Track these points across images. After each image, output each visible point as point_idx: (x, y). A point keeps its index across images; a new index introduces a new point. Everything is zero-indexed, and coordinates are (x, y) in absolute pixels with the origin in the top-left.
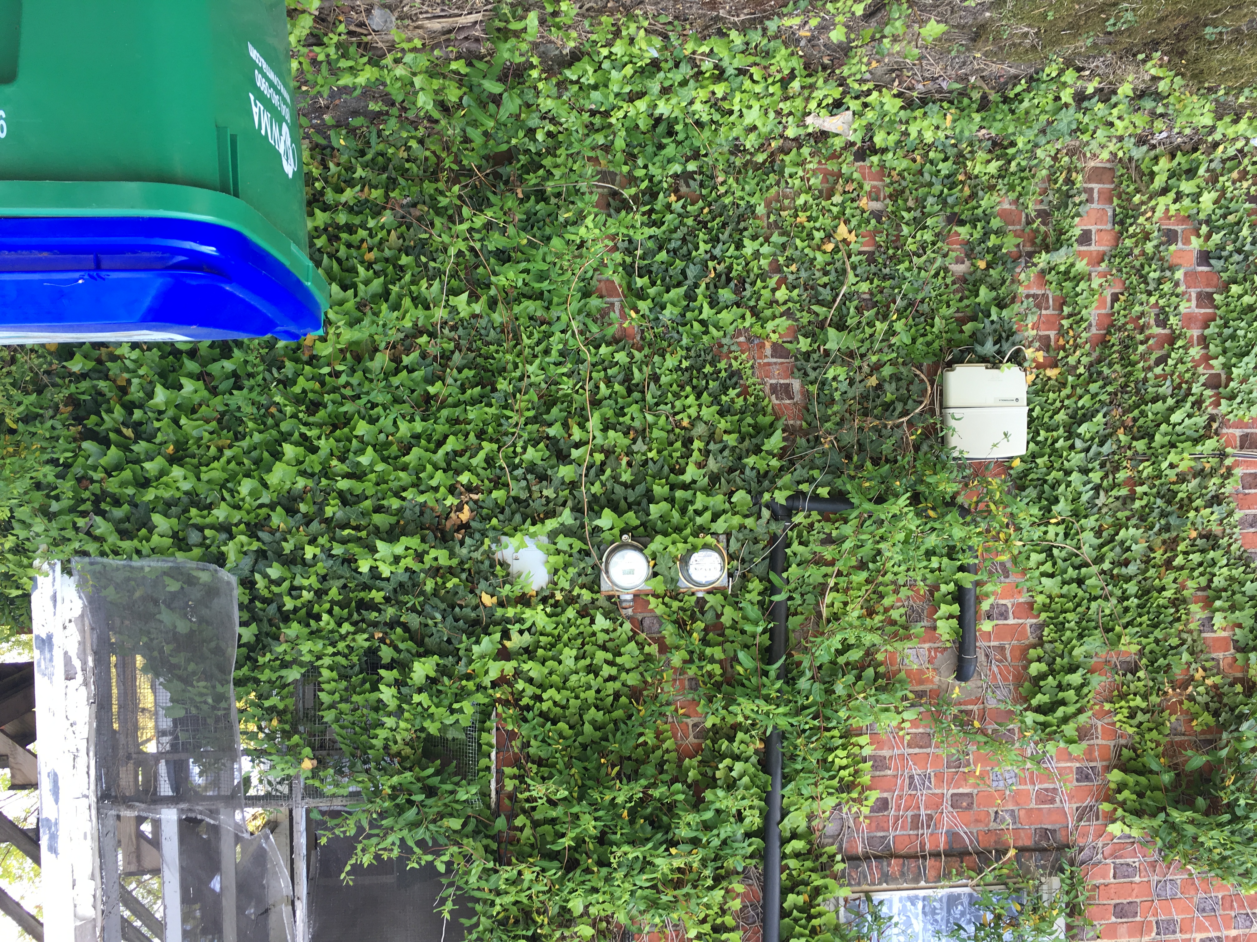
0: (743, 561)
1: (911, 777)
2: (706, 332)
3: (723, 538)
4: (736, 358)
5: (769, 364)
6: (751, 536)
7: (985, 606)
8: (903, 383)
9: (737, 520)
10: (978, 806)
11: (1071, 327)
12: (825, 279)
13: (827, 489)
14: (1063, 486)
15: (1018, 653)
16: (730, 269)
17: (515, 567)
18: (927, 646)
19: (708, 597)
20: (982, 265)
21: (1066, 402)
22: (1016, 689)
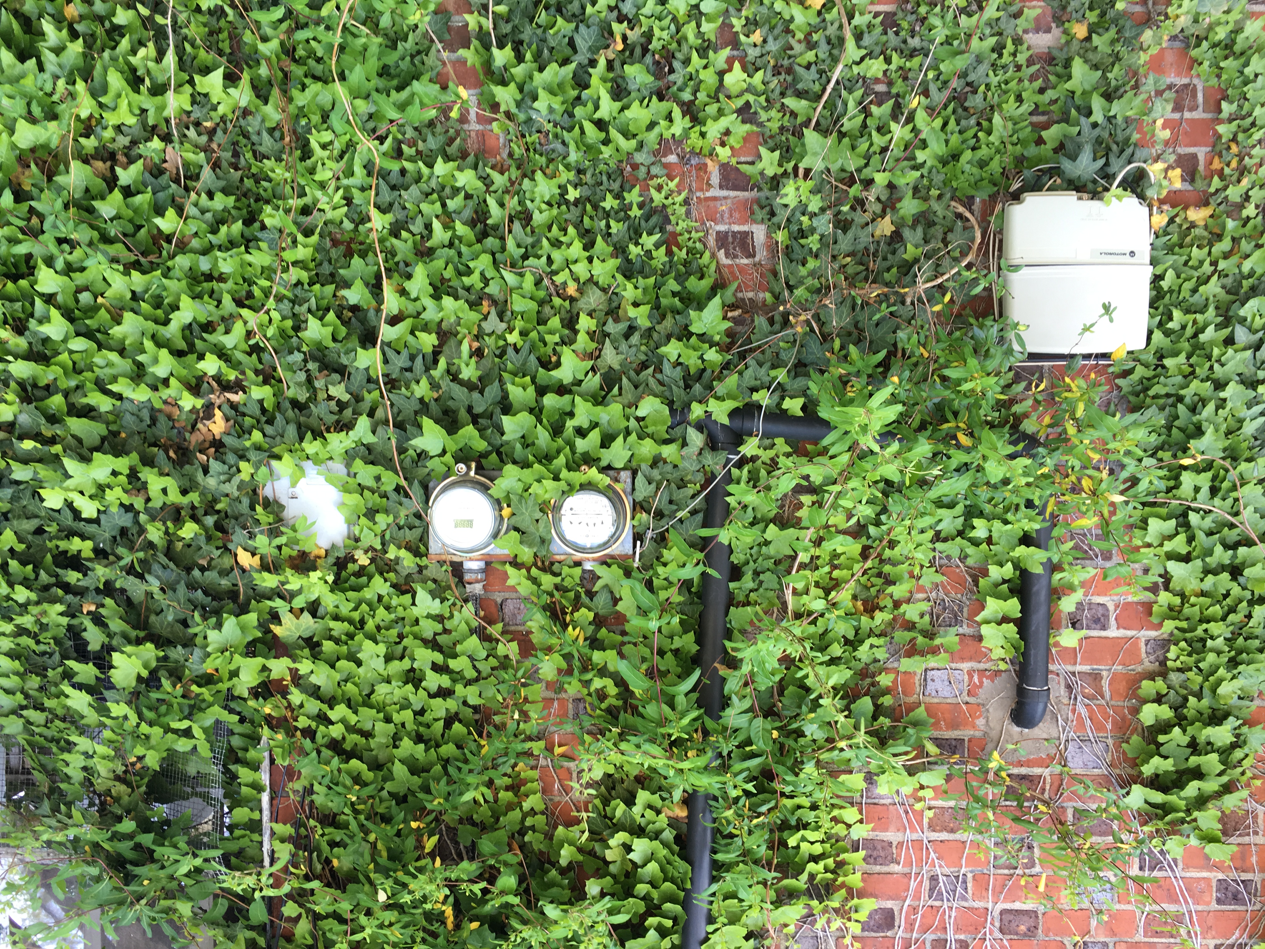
0: (659, 515)
1: (934, 879)
2: (606, 142)
3: (625, 476)
4: (659, 188)
5: (715, 199)
6: (676, 475)
7: (1067, 605)
8: (938, 231)
9: (648, 448)
10: (1046, 933)
11: (1234, 139)
12: (810, 56)
13: (800, 402)
14: (1211, 407)
15: (1122, 686)
16: (649, 36)
17: (291, 510)
18: (966, 666)
19: (601, 571)
20: (1080, 31)
21: (1222, 265)
22: (1118, 746)
